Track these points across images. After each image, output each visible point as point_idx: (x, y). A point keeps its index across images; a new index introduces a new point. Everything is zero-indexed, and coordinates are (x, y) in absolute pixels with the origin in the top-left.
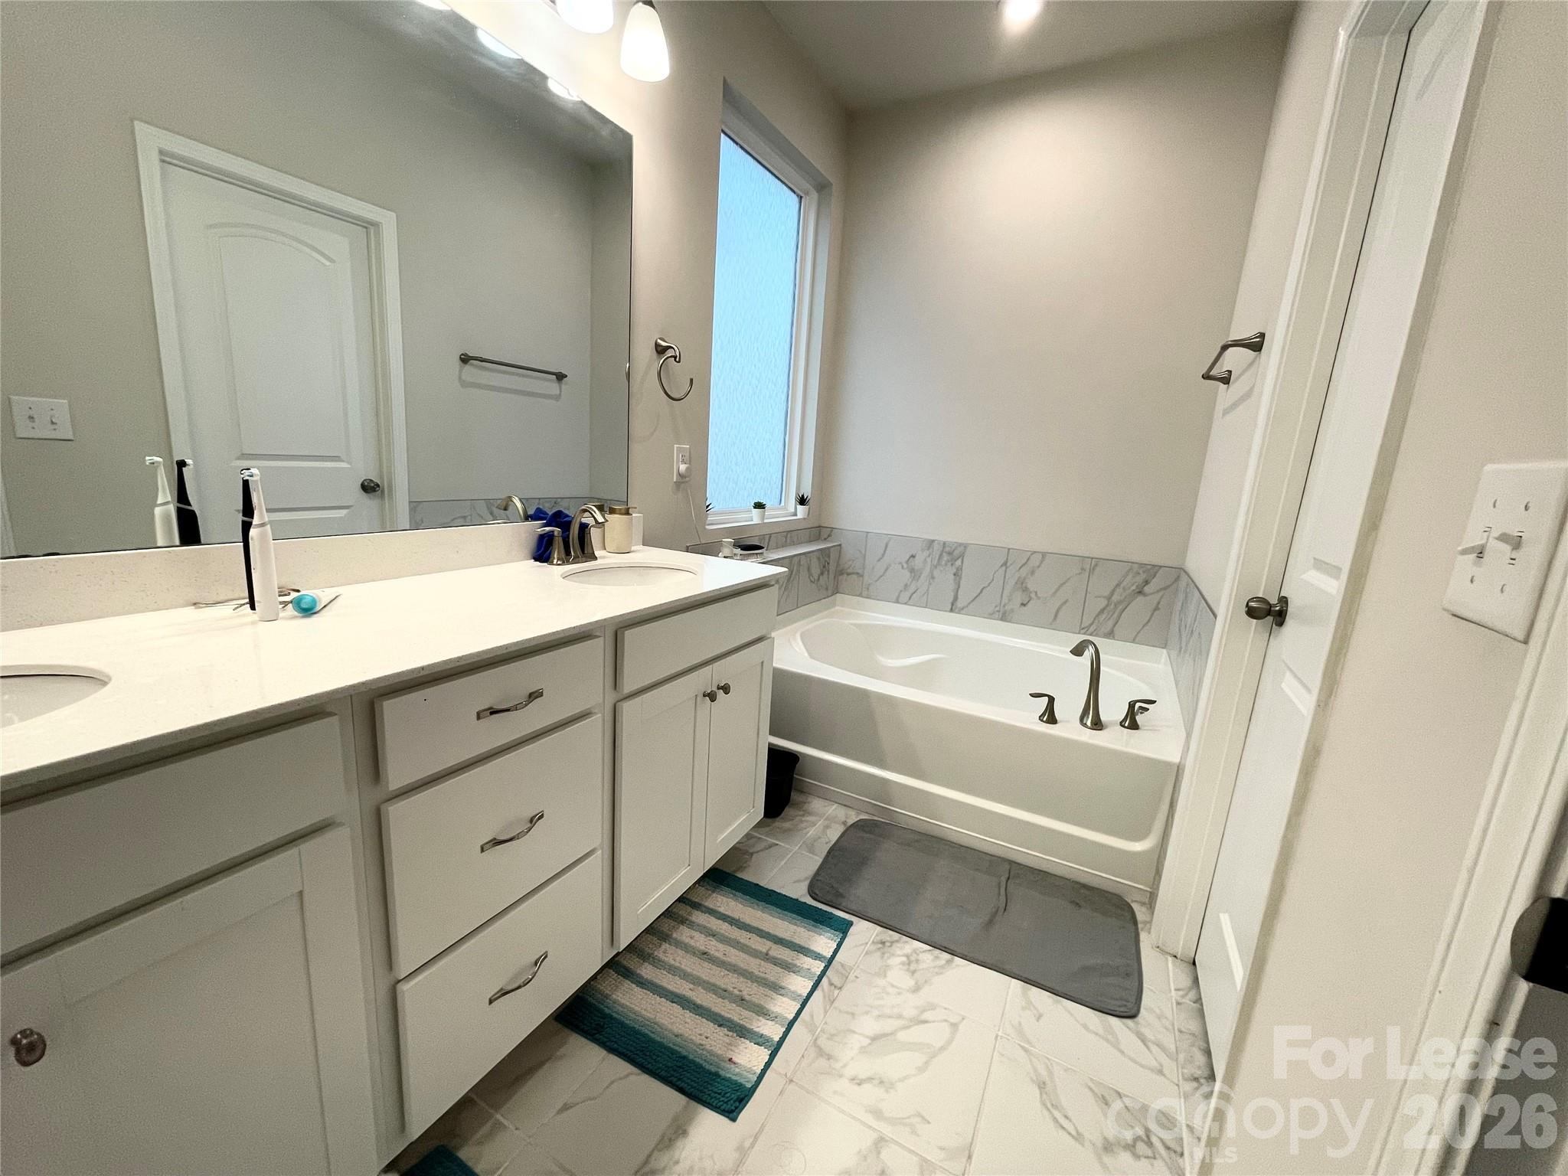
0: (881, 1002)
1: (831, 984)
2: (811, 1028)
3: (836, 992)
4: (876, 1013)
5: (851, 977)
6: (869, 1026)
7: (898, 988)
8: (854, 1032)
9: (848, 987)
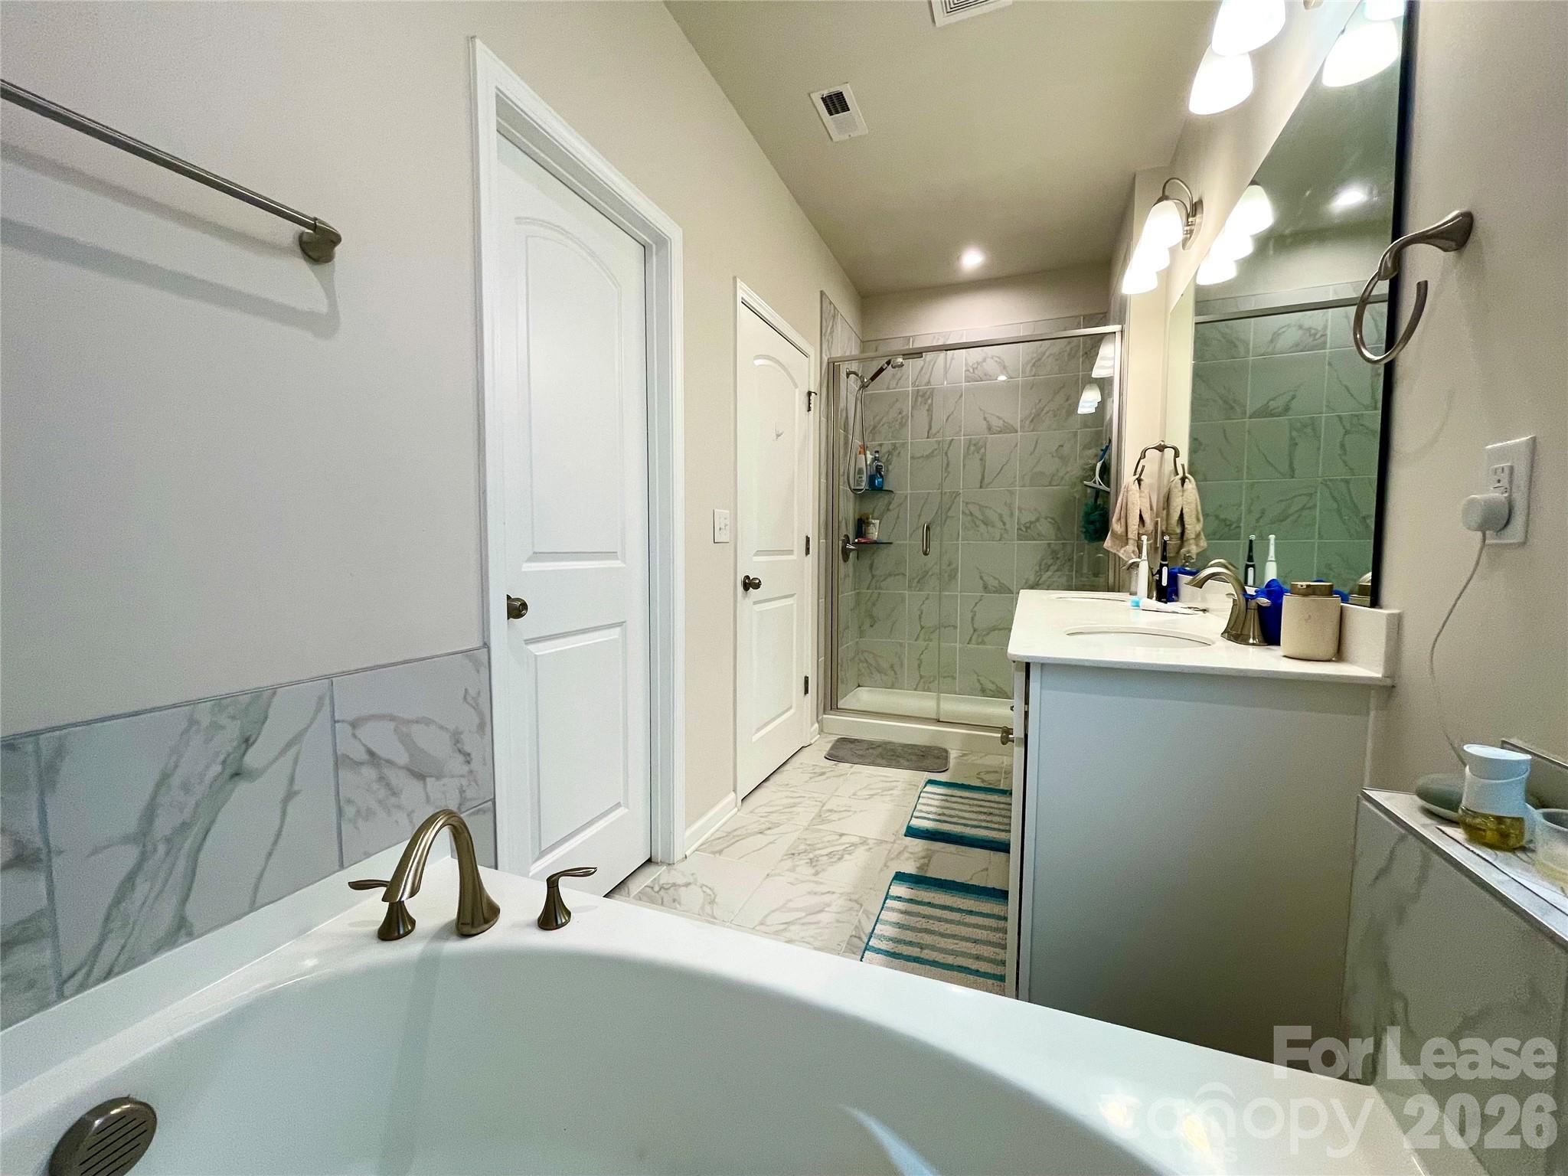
0: (817, 931)
1: (860, 938)
2: (867, 913)
3: (854, 933)
4: (821, 925)
5: (844, 945)
6: (825, 917)
7: (804, 942)
8: (835, 913)
9: (846, 938)
